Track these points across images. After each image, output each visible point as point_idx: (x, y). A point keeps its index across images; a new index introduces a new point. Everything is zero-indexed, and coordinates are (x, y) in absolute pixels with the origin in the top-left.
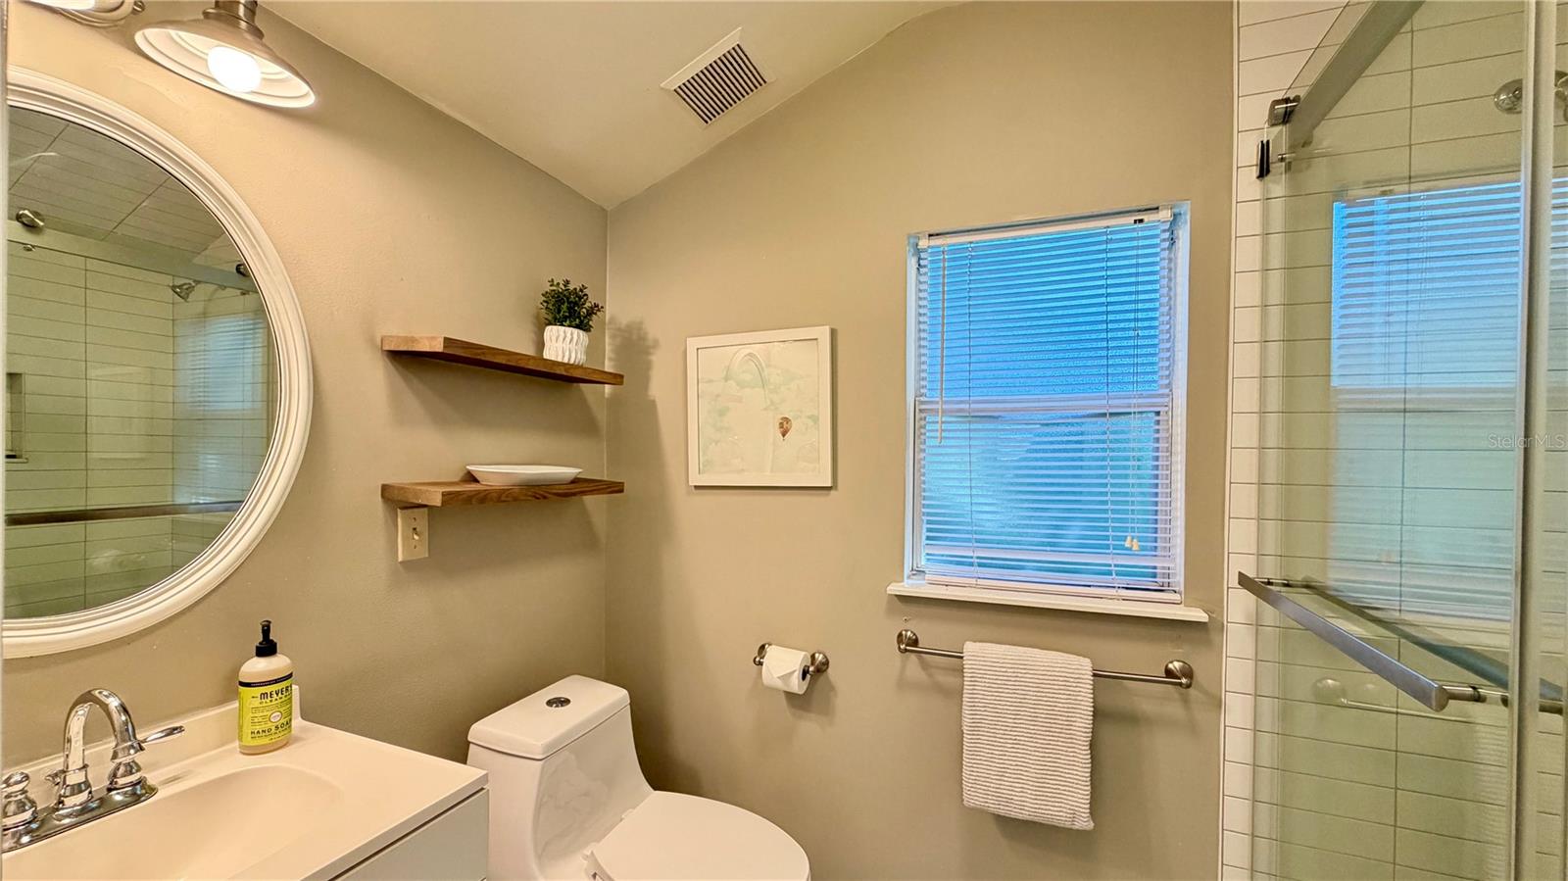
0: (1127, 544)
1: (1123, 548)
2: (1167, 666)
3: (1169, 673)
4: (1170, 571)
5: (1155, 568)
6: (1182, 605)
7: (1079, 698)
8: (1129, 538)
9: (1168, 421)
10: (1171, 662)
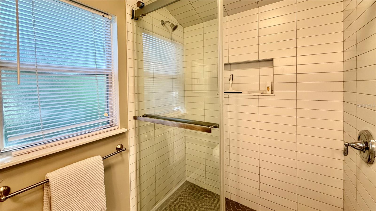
0: (105, 115)
1: (104, 116)
2: (117, 147)
3: (118, 149)
4: (113, 121)
5: (108, 121)
6: (119, 129)
7: (100, 170)
8: (105, 113)
9: (110, 77)
10: (118, 146)
